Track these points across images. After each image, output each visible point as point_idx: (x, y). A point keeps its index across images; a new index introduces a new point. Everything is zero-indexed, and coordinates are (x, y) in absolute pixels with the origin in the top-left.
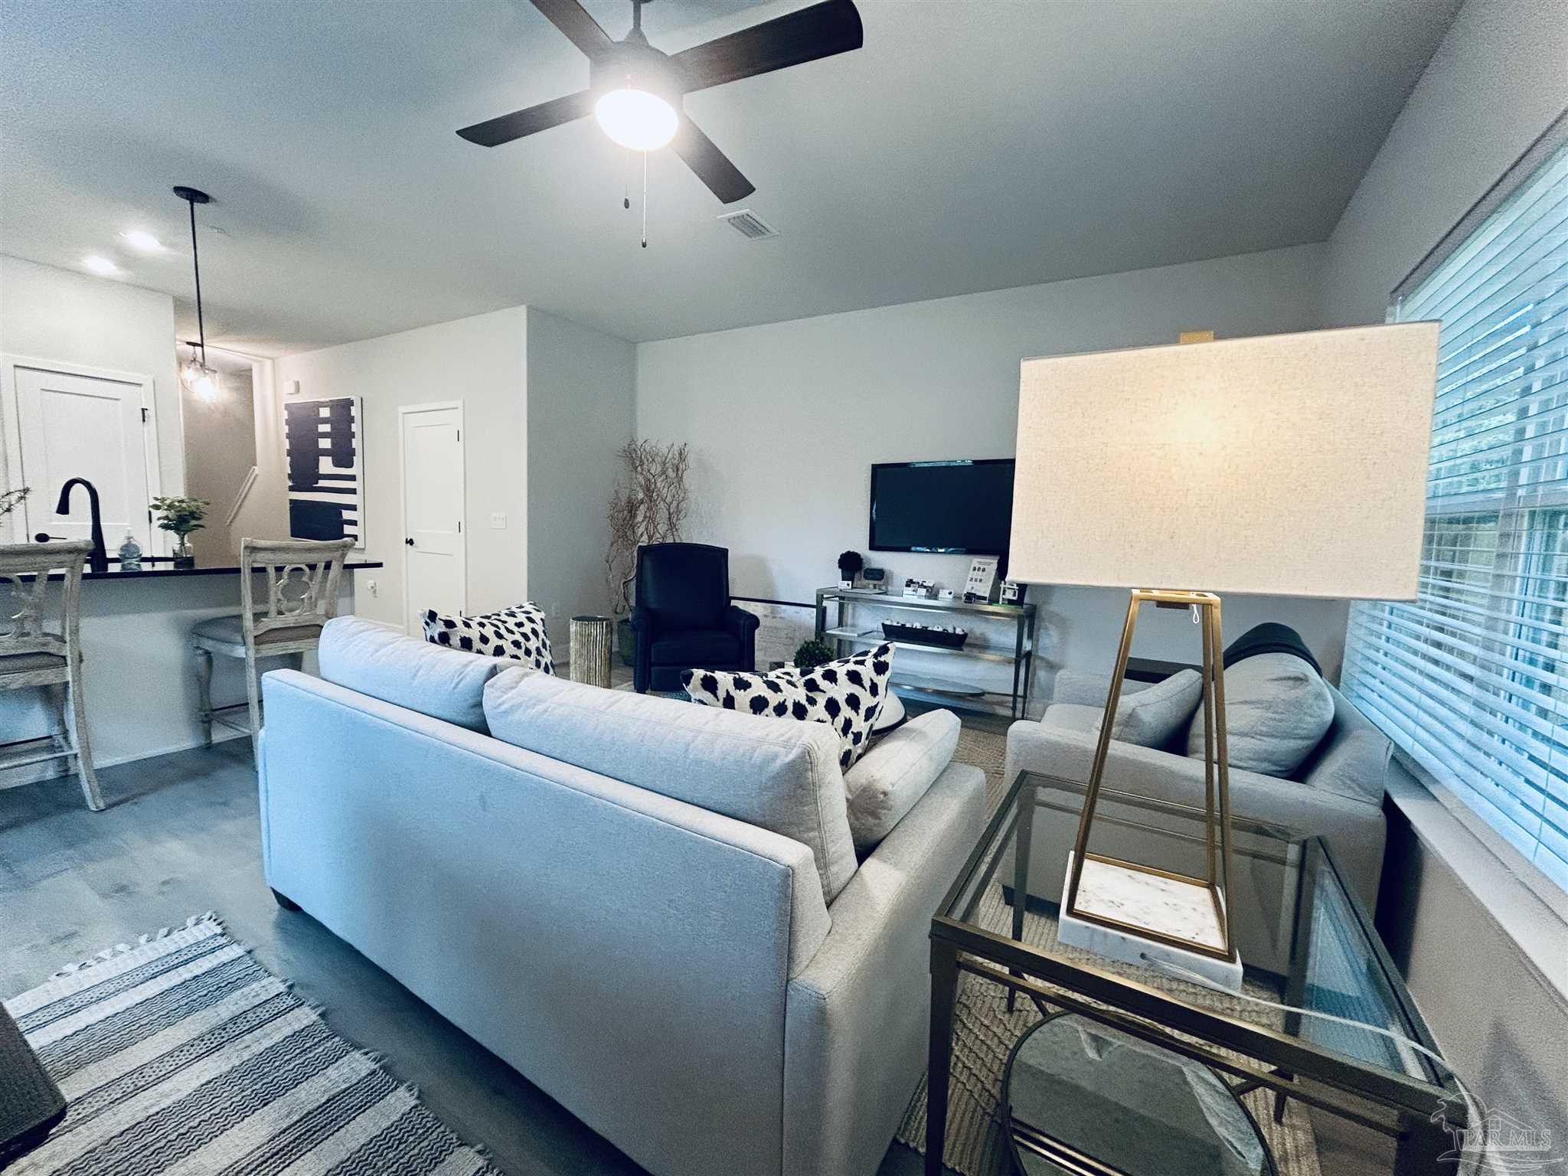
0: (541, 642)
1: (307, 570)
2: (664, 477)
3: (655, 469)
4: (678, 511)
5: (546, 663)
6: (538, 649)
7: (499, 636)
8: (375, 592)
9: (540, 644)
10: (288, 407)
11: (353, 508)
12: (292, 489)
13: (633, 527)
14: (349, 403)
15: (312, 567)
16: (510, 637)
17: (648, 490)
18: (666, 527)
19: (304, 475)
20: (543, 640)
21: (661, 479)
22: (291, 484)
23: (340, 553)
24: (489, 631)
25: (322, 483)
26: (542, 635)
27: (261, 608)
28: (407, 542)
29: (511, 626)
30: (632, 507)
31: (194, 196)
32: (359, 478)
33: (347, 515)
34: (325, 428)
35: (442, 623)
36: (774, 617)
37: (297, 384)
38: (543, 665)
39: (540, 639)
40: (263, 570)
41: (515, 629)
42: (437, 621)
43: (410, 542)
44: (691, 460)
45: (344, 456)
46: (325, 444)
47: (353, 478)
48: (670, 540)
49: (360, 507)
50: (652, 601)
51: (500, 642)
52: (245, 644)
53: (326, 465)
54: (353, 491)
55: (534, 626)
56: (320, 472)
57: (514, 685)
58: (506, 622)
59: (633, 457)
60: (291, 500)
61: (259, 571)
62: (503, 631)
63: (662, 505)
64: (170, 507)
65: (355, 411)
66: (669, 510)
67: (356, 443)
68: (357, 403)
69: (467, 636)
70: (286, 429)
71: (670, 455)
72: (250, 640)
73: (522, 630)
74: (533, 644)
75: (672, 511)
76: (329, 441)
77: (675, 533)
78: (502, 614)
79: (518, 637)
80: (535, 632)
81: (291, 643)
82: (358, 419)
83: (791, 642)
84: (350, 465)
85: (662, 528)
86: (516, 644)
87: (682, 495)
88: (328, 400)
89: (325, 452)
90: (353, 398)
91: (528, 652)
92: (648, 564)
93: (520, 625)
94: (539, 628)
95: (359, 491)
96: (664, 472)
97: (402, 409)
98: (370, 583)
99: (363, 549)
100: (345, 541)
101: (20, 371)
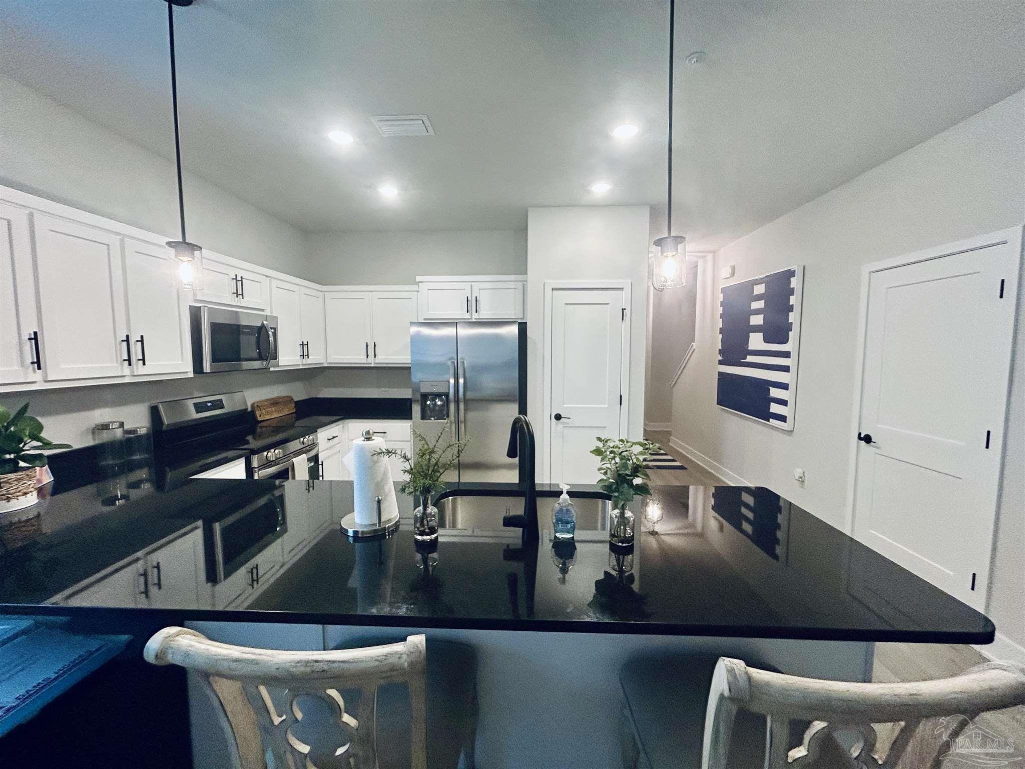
8: (803, 482)
10: (723, 290)
11: (785, 387)
12: (720, 363)
14: (789, 275)
19: (733, 350)
22: (720, 358)
25: (750, 359)
28: (860, 438)
32: (794, 355)
33: (775, 392)
34: (759, 305)
37: (733, 268)
43: (866, 439)
45: (778, 331)
46: (757, 320)
47: (787, 355)
49: (792, 387)
53: (756, 341)
54: (786, 369)
56: (750, 348)
60: (720, 374)
65: (794, 283)
67: (793, 317)
68: (799, 274)
70: (721, 310)
76: (761, 317)
82: (797, 291)
84: (785, 340)
88: (763, 276)
89: (756, 329)
90: (792, 268)
95: (793, 369)
97: (866, 267)
98: (798, 472)
99: (792, 431)
100: (771, 420)
101: (555, 292)
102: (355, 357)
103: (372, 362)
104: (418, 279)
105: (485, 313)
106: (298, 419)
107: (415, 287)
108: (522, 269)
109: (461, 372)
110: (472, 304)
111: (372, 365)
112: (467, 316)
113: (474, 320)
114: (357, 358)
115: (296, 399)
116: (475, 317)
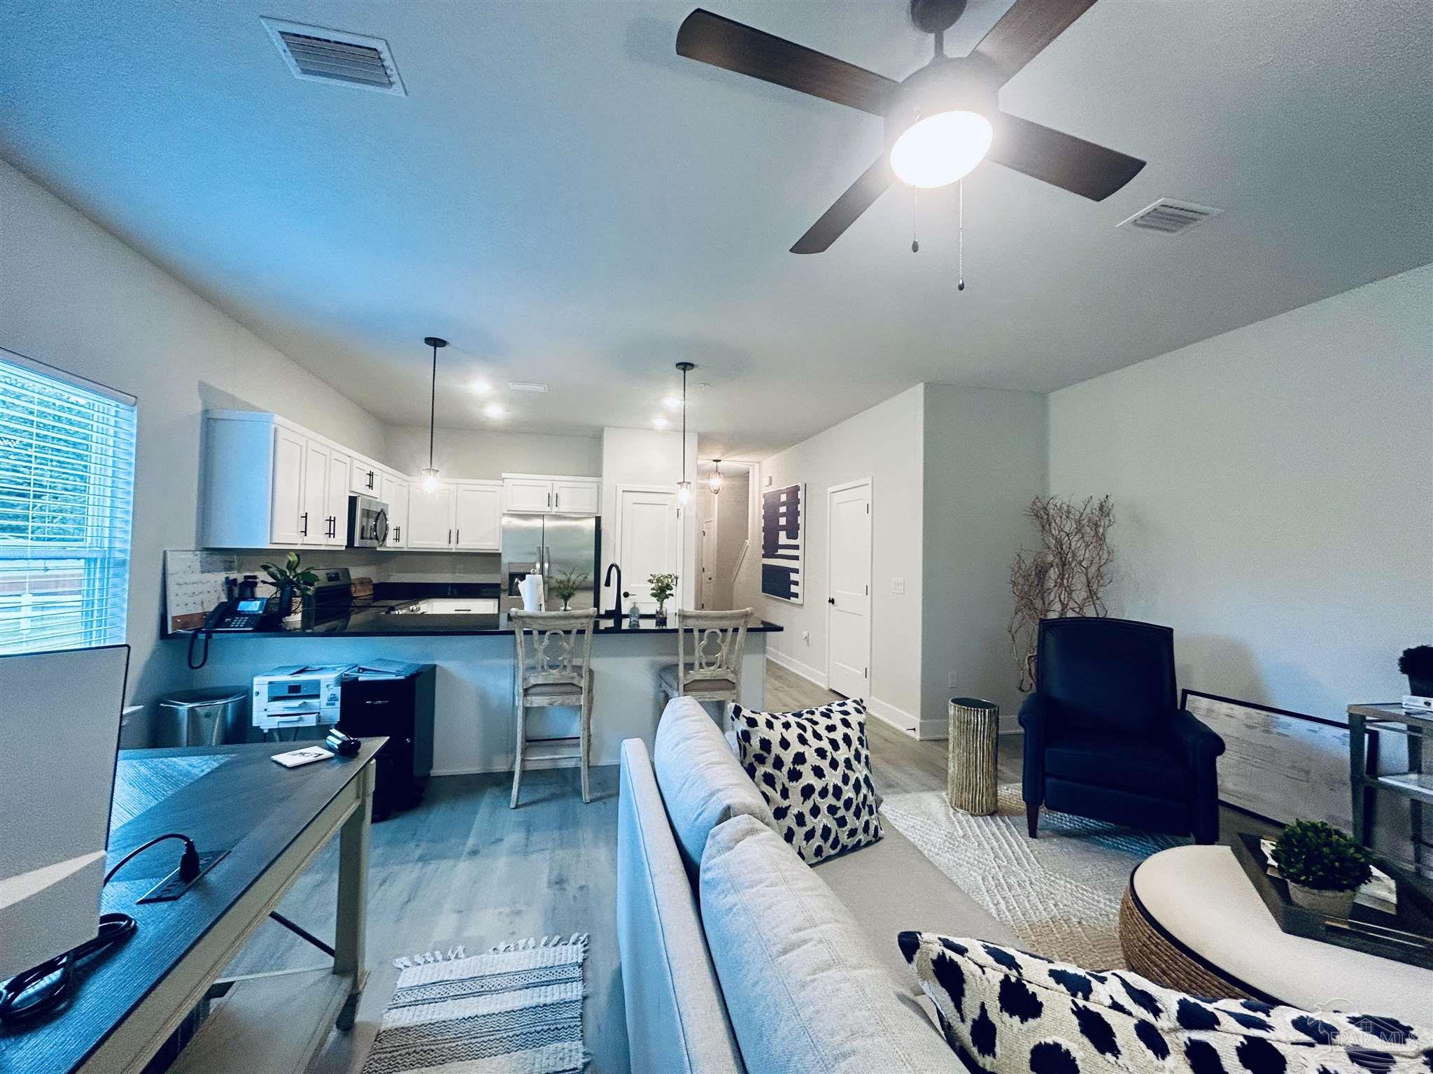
0: (853, 752)
1: (720, 634)
2: (1079, 536)
3: (1069, 526)
4: (1099, 575)
5: (857, 780)
6: (847, 761)
7: (803, 740)
8: (808, 640)
9: (851, 755)
10: (764, 496)
11: (796, 571)
12: (764, 556)
13: (1043, 593)
14: (797, 489)
15: (724, 631)
16: (815, 744)
17: (1061, 554)
18: (1084, 594)
19: (771, 547)
20: (856, 750)
21: (1076, 538)
22: (763, 553)
23: (743, 620)
24: (792, 735)
25: (780, 552)
26: (856, 743)
27: (689, 660)
28: (830, 601)
29: (821, 729)
30: (1042, 572)
31: (685, 366)
32: (801, 547)
33: (793, 577)
34: (783, 509)
35: (745, 720)
36: (1268, 732)
37: (771, 478)
38: (852, 781)
39: (853, 748)
40: (691, 631)
41: (824, 733)
42: (741, 717)
43: (832, 601)
44: (1119, 514)
45: (793, 532)
46: (783, 521)
47: (796, 547)
48: (1090, 613)
49: (801, 571)
50: (1057, 690)
51: (801, 749)
52: (678, 690)
53: (783, 538)
54: (796, 558)
55: (848, 731)
56: (780, 543)
57: (731, 845)
58: (816, 723)
59: (1042, 515)
60: (763, 565)
61: (689, 631)
62: (809, 735)
63: (1078, 569)
64: (658, 581)
65: (800, 495)
66: (1086, 574)
67: (800, 520)
68: (802, 488)
69: (767, 738)
70: (763, 512)
71: (1088, 510)
72: (681, 687)
73: (832, 735)
74: (843, 754)
75: (1090, 576)
76: (785, 519)
77: (1097, 602)
78: (817, 713)
79: (825, 744)
80: (847, 739)
81: (706, 693)
82: (802, 501)
83: (1303, 776)
84: (796, 538)
85: (1080, 594)
86: (821, 753)
87: (1105, 556)
88: (785, 488)
89: (783, 528)
90: (799, 484)
91: (834, 764)
92: (1051, 640)
93: (831, 728)
94: (854, 734)
95: (801, 558)
96: (1079, 531)
97: (830, 489)
98: (805, 634)
99: (802, 605)
100: (792, 598)
101: (625, 493)
102: (439, 543)
103: (453, 548)
104: (504, 475)
105: (563, 508)
106: (375, 599)
107: (500, 482)
108: (598, 473)
109: (546, 558)
110: (552, 499)
111: (453, 551)
112: (548, 509)
113: (554, 513)
114: (440, 544)
115: (375, 581)
116: (554, 510)
